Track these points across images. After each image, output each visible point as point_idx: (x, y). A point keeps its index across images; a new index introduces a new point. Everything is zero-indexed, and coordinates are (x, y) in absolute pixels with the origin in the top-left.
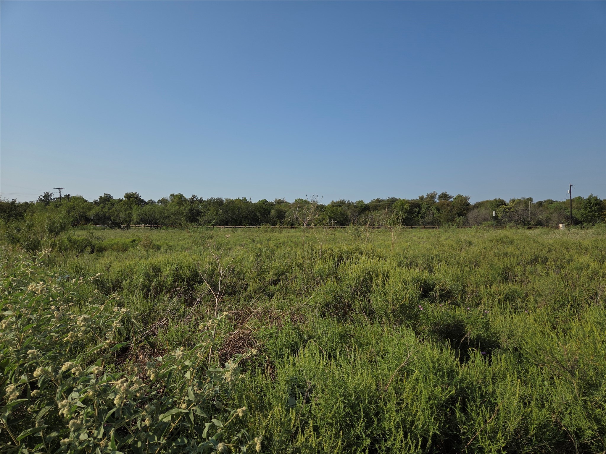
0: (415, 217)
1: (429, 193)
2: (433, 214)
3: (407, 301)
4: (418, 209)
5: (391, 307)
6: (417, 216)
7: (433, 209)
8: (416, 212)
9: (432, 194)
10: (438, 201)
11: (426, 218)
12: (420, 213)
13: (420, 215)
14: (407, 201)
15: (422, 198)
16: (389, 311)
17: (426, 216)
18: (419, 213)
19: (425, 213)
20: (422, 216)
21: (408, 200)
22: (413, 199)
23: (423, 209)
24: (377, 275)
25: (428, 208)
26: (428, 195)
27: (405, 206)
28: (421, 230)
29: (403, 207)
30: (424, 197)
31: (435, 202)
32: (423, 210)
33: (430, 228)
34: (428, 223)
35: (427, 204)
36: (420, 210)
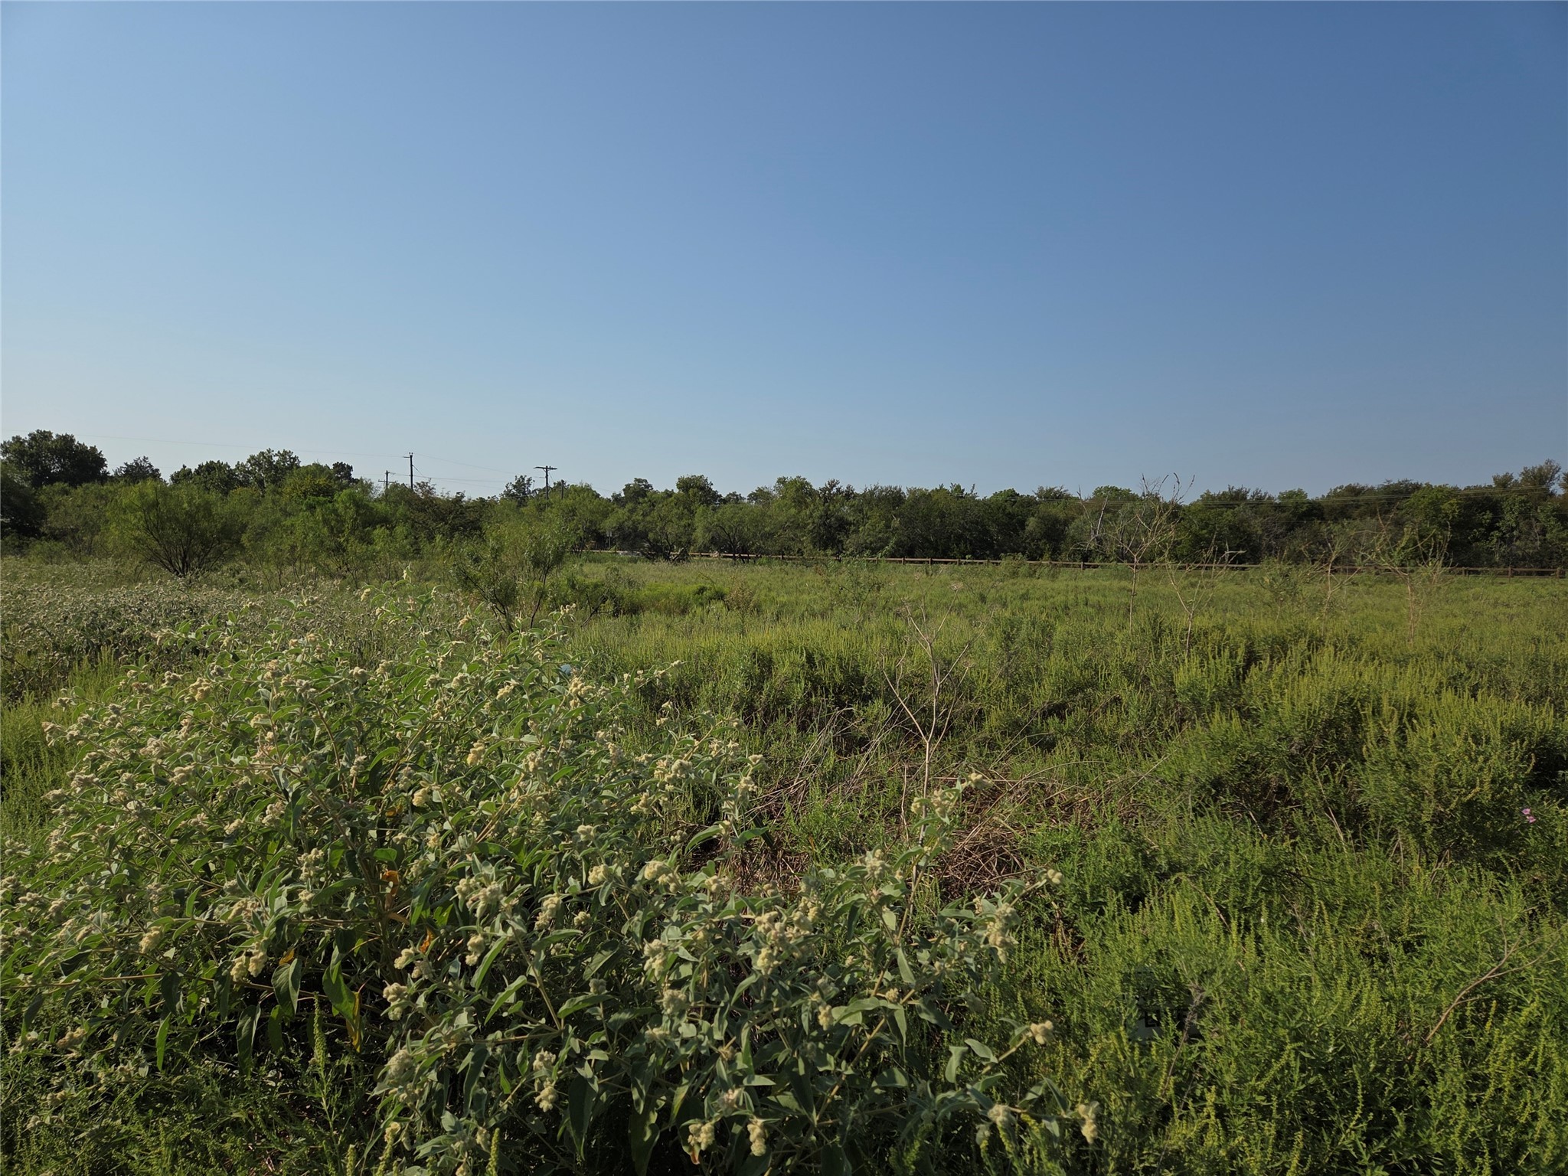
0: (1478, 540)
1: (1530, 467)
2: (1544, 532)
3: (1484, 792)
4: (1489, 515)
5: (1429, 809)
6: (1486, 536)
7: (1542, 517)
8: (1481, 525)
9: (1540, 469)
10: (1560, 492)
11: (1518, 543)
12: (1498, 528)
13: (1496, 533)
14: (1454, 492)
15: (1504, 483)
16: (1425, 819)
17: (1518, 538)
18: (1492, 527)
19: (1513, 529)
20: (1502, 538)
21: (1456, 489)
22: (1471, 484)
23: (1508, 517)
24: (1377, 711)
25: (1525, 514)
26: (1526, 473)
27: (1445, 506)
28: (1500, 580)
29: (1439, 510)
30: (1511, 478)
31: (1552, 495)
32: (1509, 519)
33: (1529, 574)
34: (1524, 559)
35: (1523, 501)
36: (1495, 519)
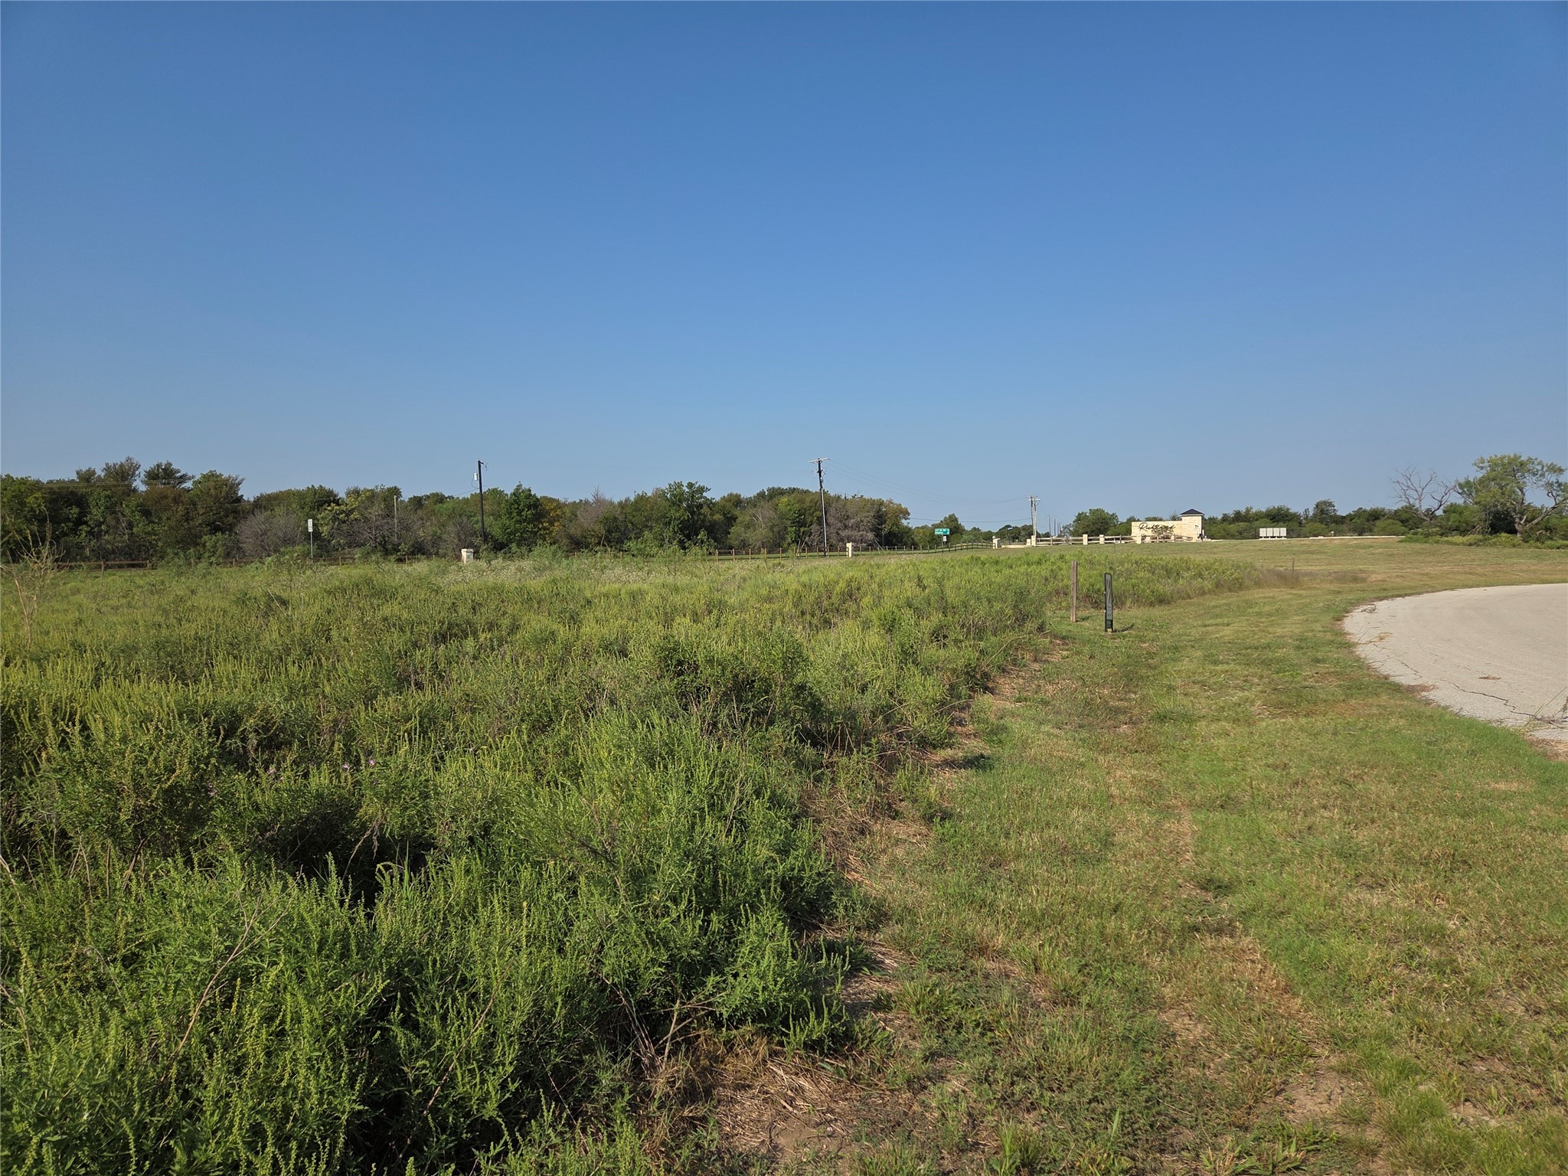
0: (66, 535)
1: (111, 463)
2: (130, 526)
4: (75, 510)
5: (127, 806)
6: (75, 531)
7: (127, 511)
8: (68, 520)
9: (122, 465)
10: (142, 488)
11: (106, 537)
12: (86, 523)
13: (85, 528)
14: (37, 486)
15: (87, 477)
17: (107, 532)
18: (79, 522)
19: (100, 524)
20: (90, 533)
21: (38, 482)
22: (56, 477)
23: (94, 511)
25: (111, 509)
26: (108, 469)
27: (30, 500)
28: (94, 574)
29: (23, 504)
30: (94, 473)
31: (135, 490)
32: (96, 513)
33: (120, 567)
34: (113, 552)
35: (107, 497)
36: (83, 513)
